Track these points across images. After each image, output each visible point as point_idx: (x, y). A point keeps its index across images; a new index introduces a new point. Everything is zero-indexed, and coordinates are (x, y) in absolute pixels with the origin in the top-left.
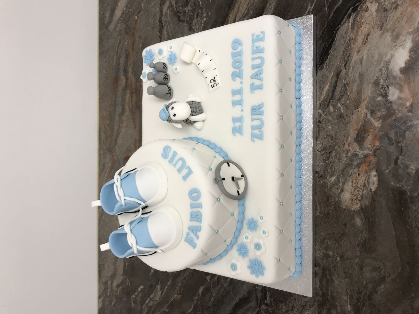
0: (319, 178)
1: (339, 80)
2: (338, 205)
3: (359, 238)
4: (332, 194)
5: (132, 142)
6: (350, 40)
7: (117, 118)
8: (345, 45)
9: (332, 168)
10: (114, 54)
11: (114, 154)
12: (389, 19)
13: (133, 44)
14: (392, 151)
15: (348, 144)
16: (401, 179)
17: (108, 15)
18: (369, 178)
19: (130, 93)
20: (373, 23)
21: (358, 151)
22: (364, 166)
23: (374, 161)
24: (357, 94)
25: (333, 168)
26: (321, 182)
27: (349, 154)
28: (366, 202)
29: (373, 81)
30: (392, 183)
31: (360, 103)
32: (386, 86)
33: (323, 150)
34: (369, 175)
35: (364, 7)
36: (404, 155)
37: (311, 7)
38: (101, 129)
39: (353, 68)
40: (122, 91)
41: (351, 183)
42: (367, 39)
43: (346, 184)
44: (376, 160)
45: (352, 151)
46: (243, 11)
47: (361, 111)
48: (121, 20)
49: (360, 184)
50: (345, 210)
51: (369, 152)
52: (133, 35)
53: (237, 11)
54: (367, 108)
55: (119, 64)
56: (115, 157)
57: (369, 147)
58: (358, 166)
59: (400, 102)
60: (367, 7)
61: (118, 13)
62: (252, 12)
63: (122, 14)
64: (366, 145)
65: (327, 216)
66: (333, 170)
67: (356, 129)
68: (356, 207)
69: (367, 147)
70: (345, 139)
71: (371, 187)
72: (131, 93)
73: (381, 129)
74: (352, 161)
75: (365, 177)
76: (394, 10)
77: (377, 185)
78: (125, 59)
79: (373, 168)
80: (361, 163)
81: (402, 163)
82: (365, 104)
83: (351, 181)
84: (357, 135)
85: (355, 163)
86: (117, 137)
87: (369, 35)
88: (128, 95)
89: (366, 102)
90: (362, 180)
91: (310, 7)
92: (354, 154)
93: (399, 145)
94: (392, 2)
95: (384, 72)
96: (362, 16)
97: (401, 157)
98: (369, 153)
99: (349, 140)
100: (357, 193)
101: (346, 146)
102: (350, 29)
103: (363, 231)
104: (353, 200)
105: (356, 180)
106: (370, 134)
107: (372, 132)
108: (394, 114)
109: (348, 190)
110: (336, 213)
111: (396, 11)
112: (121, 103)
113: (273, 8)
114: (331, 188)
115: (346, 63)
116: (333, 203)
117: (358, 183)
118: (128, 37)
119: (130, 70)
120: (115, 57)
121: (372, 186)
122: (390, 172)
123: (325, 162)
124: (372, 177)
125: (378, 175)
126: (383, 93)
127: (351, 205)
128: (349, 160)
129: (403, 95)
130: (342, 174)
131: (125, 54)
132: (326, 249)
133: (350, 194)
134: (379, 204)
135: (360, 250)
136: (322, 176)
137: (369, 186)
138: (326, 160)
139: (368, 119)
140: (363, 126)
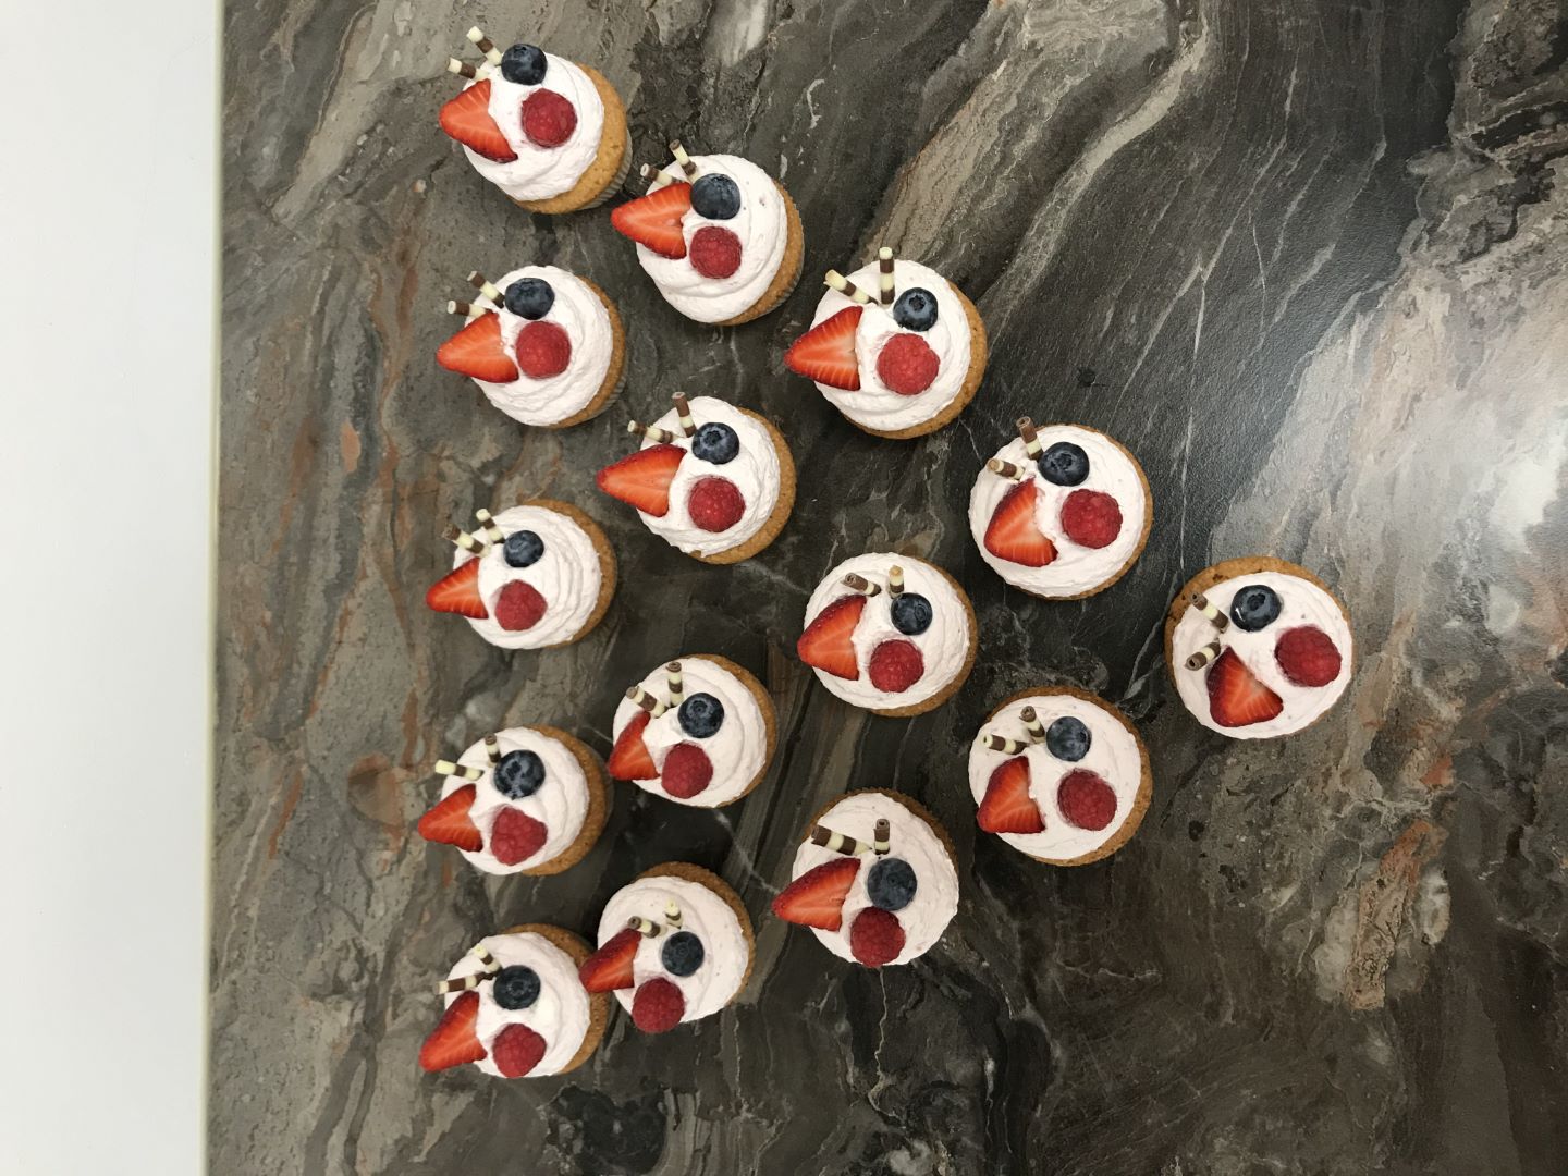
0: (1231, 891)
1: (1309, 543)
2: (1303, 988)
3: (1384, 1107)
4: (1281, 950)
5: (396, 707)
6: (1349, 408)
7: (316, 601)
8: (1332, 423)
9: (1280, 857)
10: (304, 327)
11: (299, 753)
12: (1491, 355)
13: (404, 295)
14: (1499, 808)
15: (1343, 774)
16: (1529, 904)
17: (269, 151)
18: (1418, 898)
19: (385, 502)
20: (1434, 360)
21: (1378, 802)
22: (1401, 852)
23: (1435, 840)
24: (1376, 599)
25: (1287, 855)
26: (1241, 905)
27: (1347, 810)
28: (1410, 983)
29: (1431, 560)
30: (1500, 919)
31: (1388, 633)
32: (1476, 583)
33: (1248, 790)
34: (1420, 888)
35: (1402, 298)
36: (1540, 825)
37: (1205, 266)
38: (230, 640)
39: (1360, 506)
40: (345, 488)
41: (1353, 913)
42: (1411, 412)
43: (1335, 917)
44: (1444, 838)
45: (1357, 800)
46: (928, 237)
47: (1389, 661)
48: (341, 185)
49: (1387, 918)
50: (1330, 1007)
51: (1417, 805)
52: (403, 257)
53: (901, 233)
54: (1411, 653)
55: (330, 371)
56: (304, 768)
57: (1416, 787)
58: (1379, 852)
59: (1528, 641)
60: (1410, 299)
61: (326, 154)
62: (964, 246)
63: (349, 162)
64: (1406, 781)
65: (1262, 1031)
66: (1286, 863)
67: (1371, 723)
68: (1373, 998)
69: (1408, 786)
70: (1332, 756)
71: (1427, 931)
72: (394, 500)
73: (1464, 727)
74: (1357, 834)
75: (1403, 894)
76: (1508, 328)
77: (1447, 924)
78: (360, 353)
79: (1433, 863)
80: (1390, 845)
81: (1534, 852)
82: (1404, 638)
83: (1351, 904)
84: (1376, 741)
85: (1367, 843)
86: (314, 681)
87: (1417, 398)
88: (376, 508)
89: (1408, 630)
90: (1392, 903)
91: (1198, 269)
92: (1362, 809)
93: (1525, 787)
94: (1502, 299)
95: (1470, 535)
96: (1392, 329)
97: (1528, 830)
98: (1419, 811)
99: (1345, 759)
100: (1375, 948)
101: (1336, 781)
102: (1350, 368)
103: (1398, 1085)
104: (1362, 973)
105: (1370, 901)
106: (1421, 743)
107: (1429, 735)
108: (1507, 680)
109: (1342, 939)
110: (1296, 1016)
111: (1515, 331)
112: (339, 536)
113: (1052, 247)
114: (1277, 929)
115: (1337, 487)
116: (1286, 984)
117: (1377, 915)
118: (379, 261)
119: (387, 406)
120: (310, 337)
121: (1431, 927)
122: (1491, 878)
123: (1258, 835)
124: (1430, 896)
125: (1450, 887)
126: (1470, 604)
127: (1353, 989)
128: (1345, 832)
129: (1535, 621)
130: (1320, 879)
131: (362, 332)
132: (1260, 1148)
133: (1348, 953)
134: (1455, 990)
135: (1386, 1149)
136: (1244, 885)
137: (1419, 925)
138: (1260, 827)
139: (1414, 691)
140: (1398, 714)
